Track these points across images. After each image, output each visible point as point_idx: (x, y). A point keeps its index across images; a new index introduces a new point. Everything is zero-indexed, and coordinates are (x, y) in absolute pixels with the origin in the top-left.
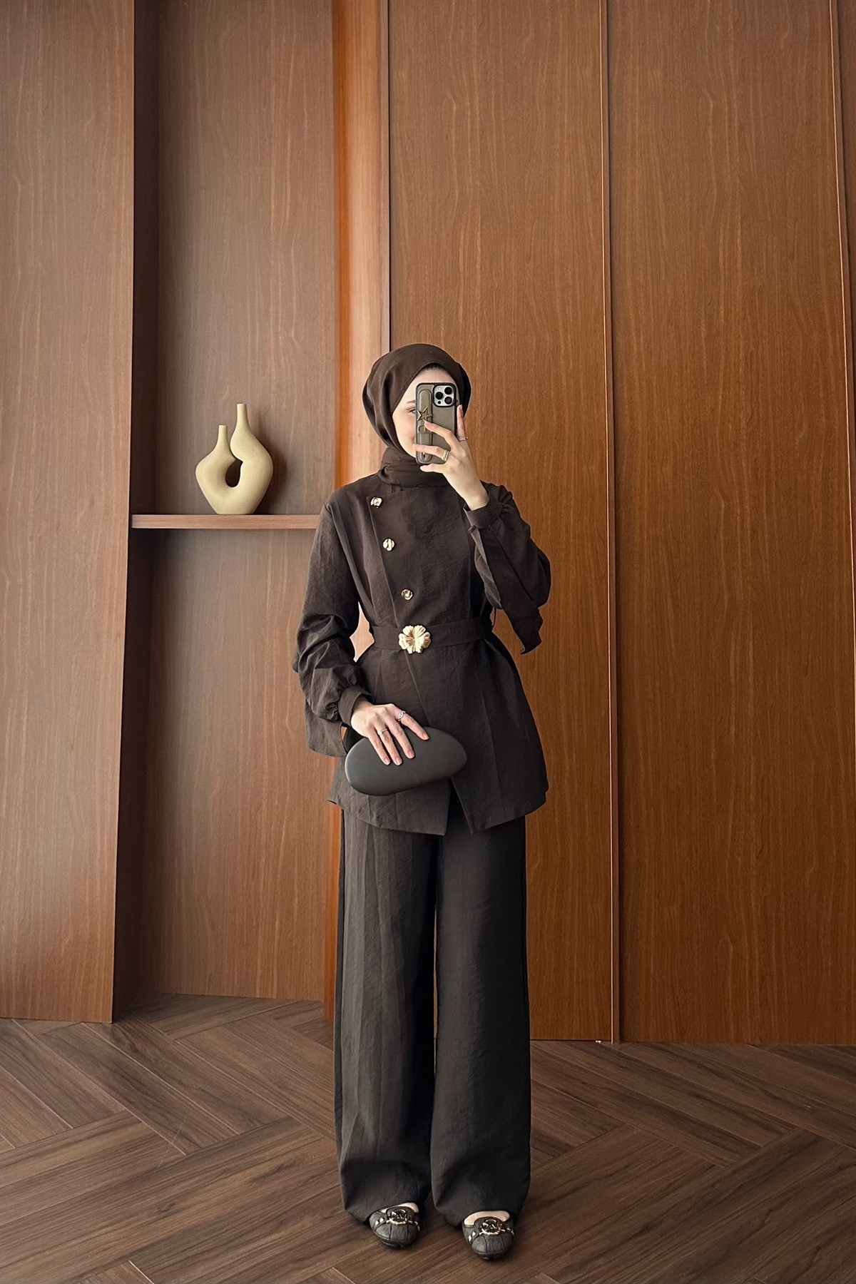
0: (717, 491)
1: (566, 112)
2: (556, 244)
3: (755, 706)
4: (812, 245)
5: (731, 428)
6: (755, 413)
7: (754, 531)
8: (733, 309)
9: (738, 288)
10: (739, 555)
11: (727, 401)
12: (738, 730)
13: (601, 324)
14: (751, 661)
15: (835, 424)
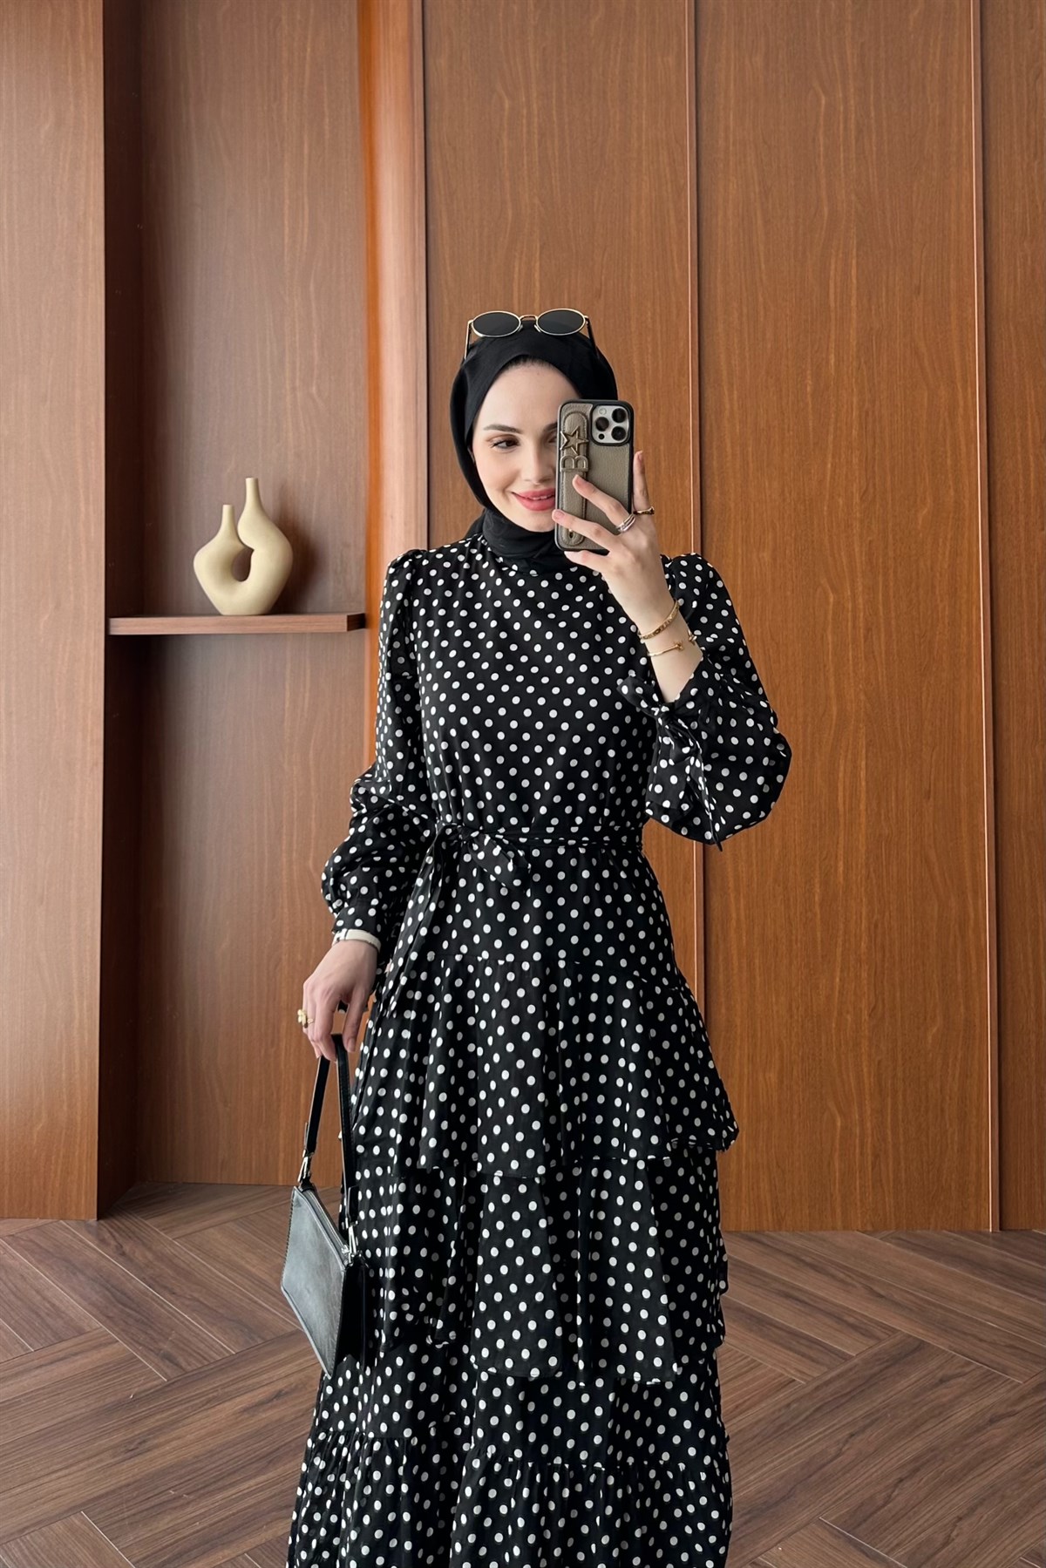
0: (824, 581)
1: (644, 112)
2: (631, 275)
3: (867, 838)
4: (943, 278)
5: (841, 501)
6: (871, 485)
7: (868, 630)
8: (845, 358)
9: (851, 332)
10: (851, 658)
11: (837, 471)
12: (847, 868)
13: (686, 376)
14: (863, 783)
15: (964, 498)
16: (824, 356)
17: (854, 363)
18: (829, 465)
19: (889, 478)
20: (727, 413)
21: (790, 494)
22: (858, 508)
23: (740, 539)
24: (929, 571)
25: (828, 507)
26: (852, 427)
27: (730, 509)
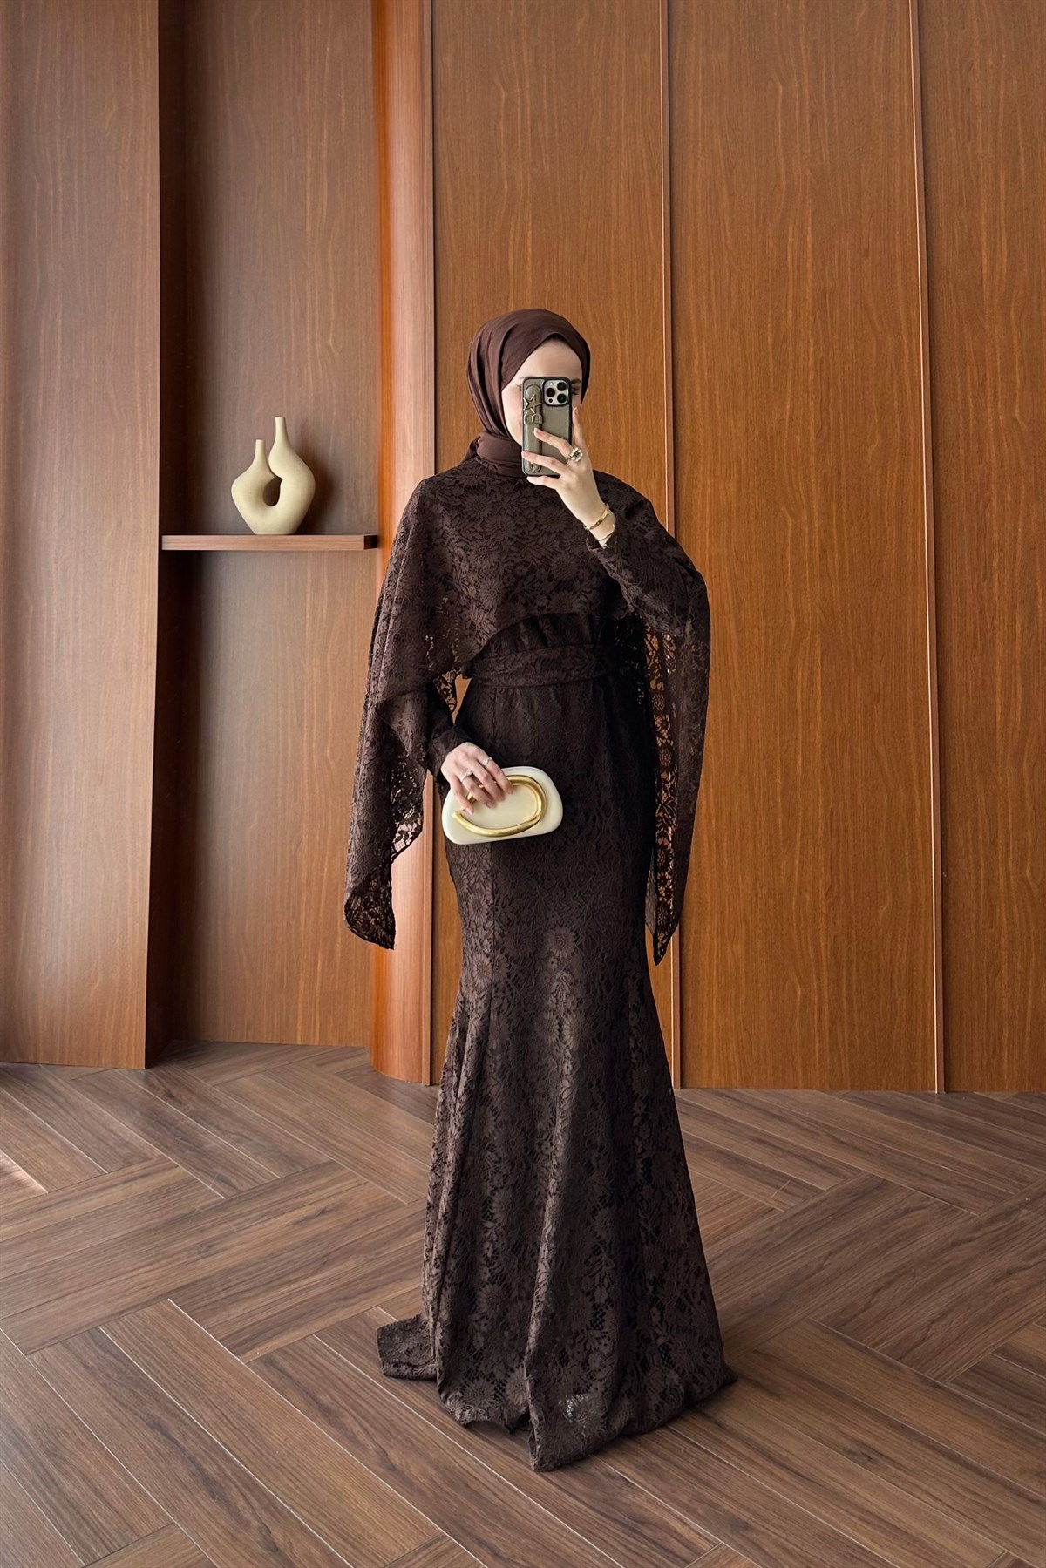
0: (783, 508)
2: (612, 242)
3: (823, 735)
4: (889, 243)
5: (798, 438)
6: (826, 423)
7: (823, 550)
8: (802, 314)
9: (807, 289)
10: (807, 576)
11: (795, 412)
12: (805, 761)
13: (660, 329)
14: (819, 687)
15: (910, 435)
16: (783, 311)
17: (810, 318)
18: (788, 407)
19: (841, 419)
20: (697, 362)
21: (753, 431)
22: (814, 444)
23: (708, 471)
24: (878, 499)
25: (787, 443)
26: (808, 372)
27: (699, 446)
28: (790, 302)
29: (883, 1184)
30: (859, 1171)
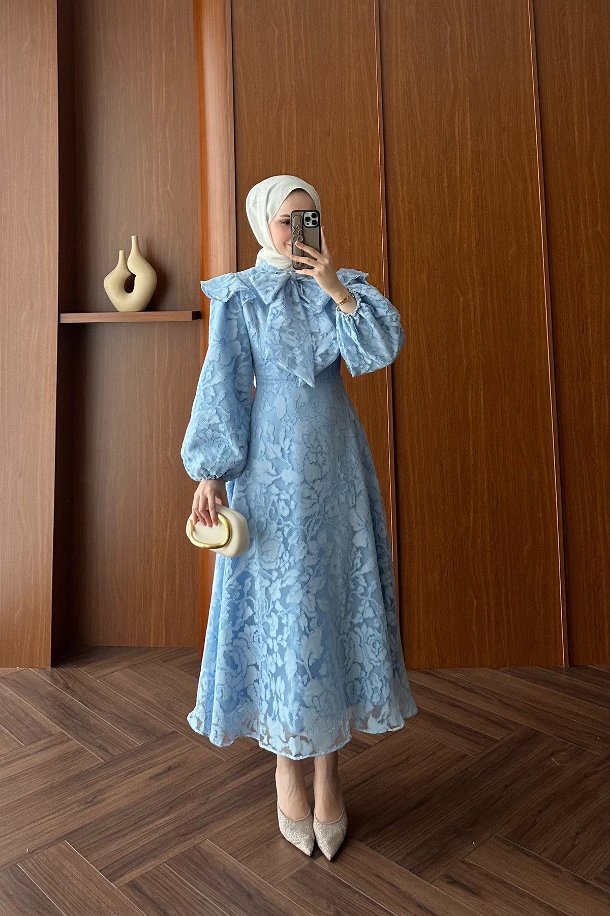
0: (457, 290)
2: (346, 123)
3: (486, 435)
4: (518, 123)
5: (465, 246)
6: (481, 236)
7: (482, 316)
8: (465, 166)
9: (468, 152)
10: (473, 333)
11: (463, 229)
13: (378, 178)
14: (483, 404)
15: (534, 242)
16: (453, 165)
17: (470, 170)
18: (458, 226)
19: (491, 233)
20: (401, 198)
21: (437, 241)
22: (475, 249)
23: (410, 267)
24: (516, 283)
25: (459, 249)
26: (470, 203)
27: (404, 250)
28: (458, 159)
29: (537, 733)
30: (522, 725)
